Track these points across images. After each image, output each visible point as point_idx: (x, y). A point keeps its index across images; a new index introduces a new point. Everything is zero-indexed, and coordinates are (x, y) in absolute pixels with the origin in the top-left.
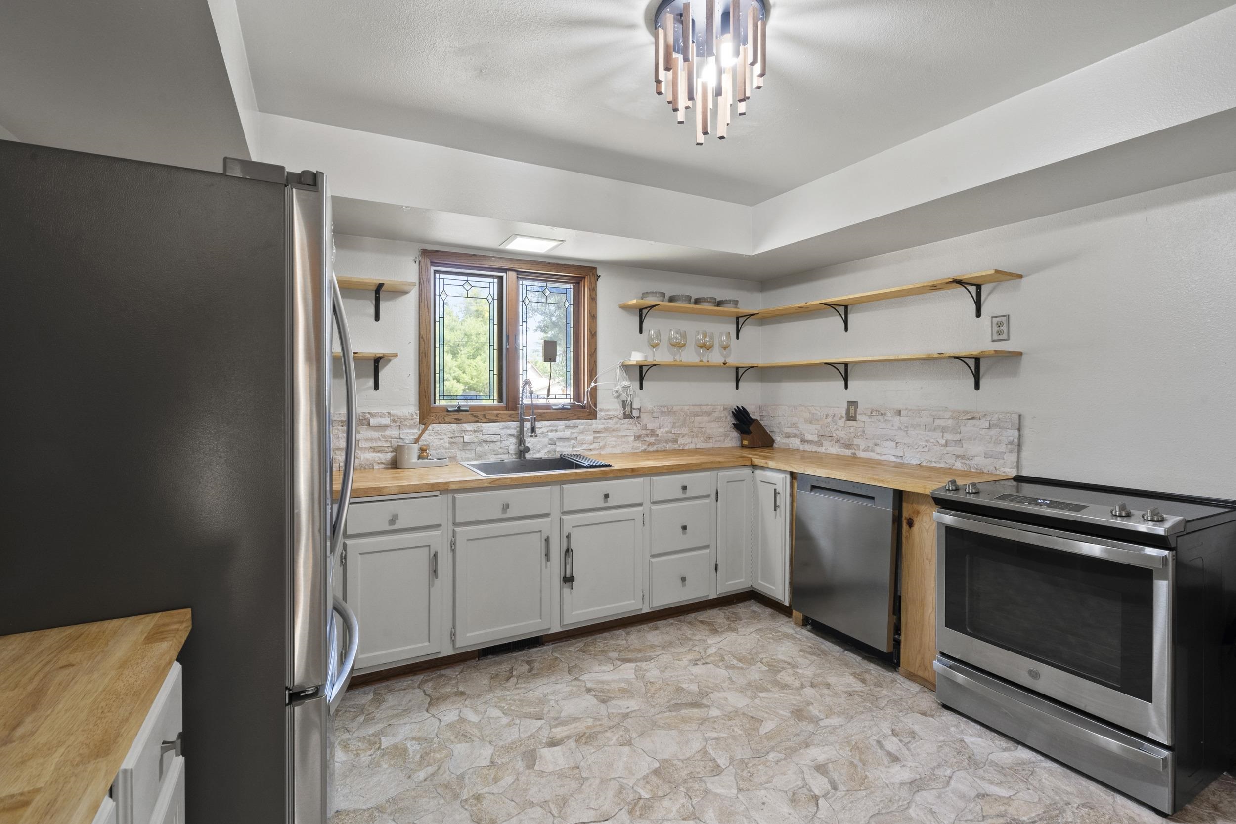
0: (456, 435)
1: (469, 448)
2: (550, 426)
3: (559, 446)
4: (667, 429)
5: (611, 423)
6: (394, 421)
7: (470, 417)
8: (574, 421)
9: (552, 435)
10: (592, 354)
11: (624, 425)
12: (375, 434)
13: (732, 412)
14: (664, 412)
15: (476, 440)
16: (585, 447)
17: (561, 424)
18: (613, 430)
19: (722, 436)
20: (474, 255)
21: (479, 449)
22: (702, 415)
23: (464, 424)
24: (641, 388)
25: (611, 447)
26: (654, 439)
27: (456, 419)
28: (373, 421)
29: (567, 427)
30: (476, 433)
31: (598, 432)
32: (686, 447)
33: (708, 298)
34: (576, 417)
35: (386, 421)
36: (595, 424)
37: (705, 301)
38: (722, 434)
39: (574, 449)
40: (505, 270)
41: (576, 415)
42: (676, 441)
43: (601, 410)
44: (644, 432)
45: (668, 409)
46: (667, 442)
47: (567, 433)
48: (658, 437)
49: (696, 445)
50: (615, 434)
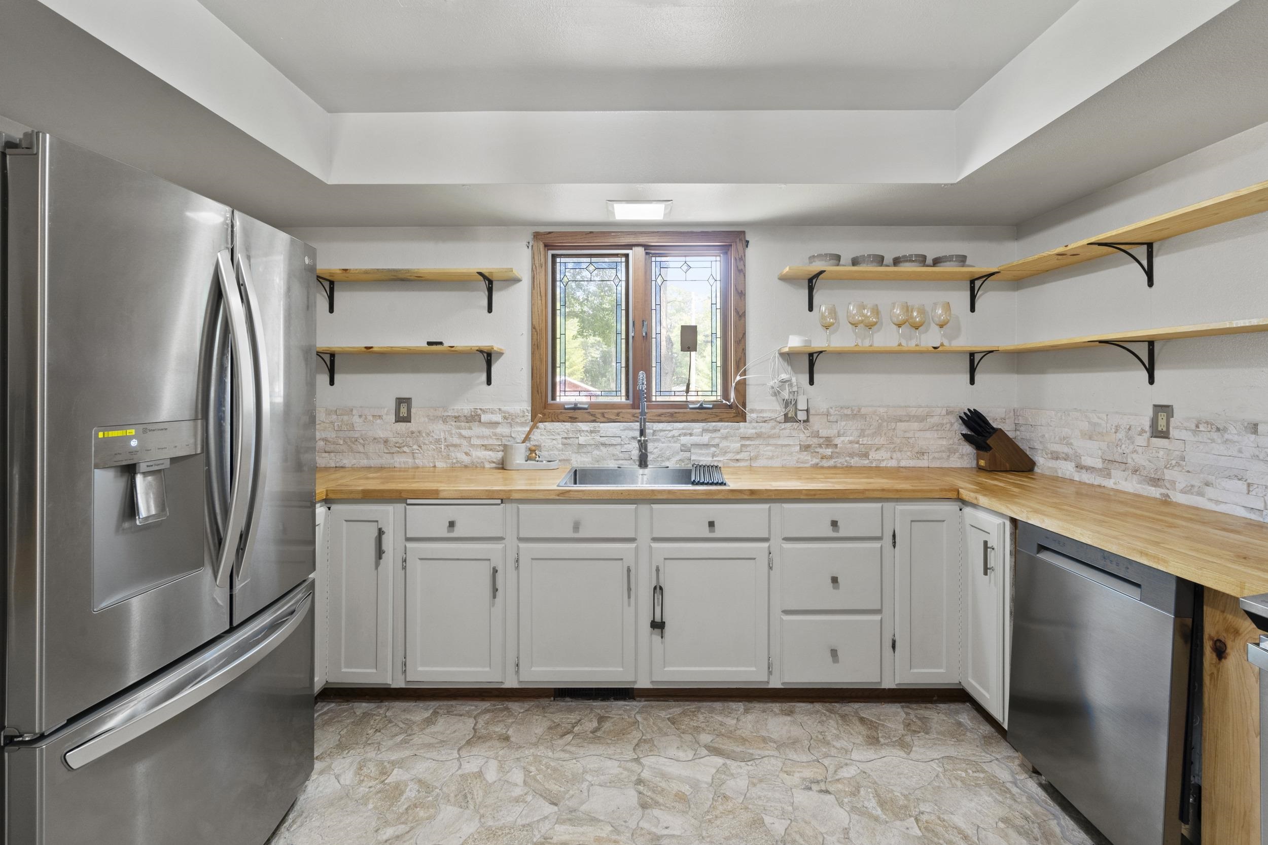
0: (571, 435)
1: (585, 450)
2: (683, 429)
3: (695, 454)
4: (851, 438)
5: (765, 428)
6: (505, 418)
7: (586, 416)
8: (714, 424)
9: (684, 440)
10: (740, 341)
11: (784, 431)
12: (486, 431)
13: (960, 417)
14: (847, 415)
15: (593, 443)
16: (729, 456)
17: (697, 427)
18: (769, 437)
19: (944, 452)
20: (591, 232)
21: (596, 452)
22: (908, 421)
23: (579, 424)
24: (811, 382)
25: (767, 458)
26: (830, 450)
27: (571, 417)
28: (484, 418)
29: (705, 430)
30: (593, 435)
31: (748, 438)
32: (883, 464)
33: (911, 256)
34: (717, 419)
35: (497, 418)
36: (743, 428)
37: (907, 261)
38: (943, 448)
39: (715, 459)
40: (630, 246)
41: (717, 416)
42: (866, 455)
43: (752, 411)
44: (816, 440)
45: (852, 411)
46: (851, 455)
47: (705, 438)
48: (837, 448)
49: (899, 461)
50: (772, 441)
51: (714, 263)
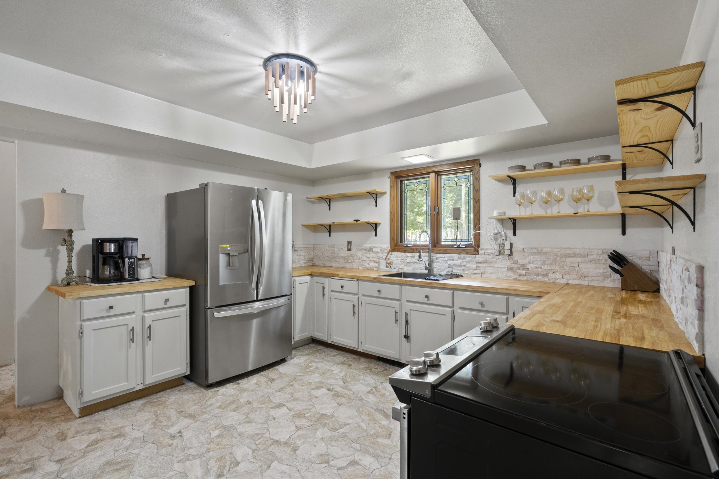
0: (404, 258)
1: (409, 265)
2: (449, 257)
3: (455, 269)
4: (537, 265)
5: (489, 258)
6: (381, 250)
7: (410, 250)
8: (463, 255)
9: (450, 262)
10: (477, 214)
11: (498, 260)
12: (374, 255)
13: (608, 255)
14: (534, 253)
15: (412, 262)
16: (471, 271)
17: (456, 256)
18: (490, 262)
19: (599, 276)
21: (414, 266)
22: (574, 257)
23: (407, 253)
24: (515, 234)
25: (489, 274)
26: (525, 271)
27: (404, 250)
28: (374, 250)
29: (459, 258)
30: (412, 258)
31: (480, 263)
32: (557, 281)
34: (465, 253)
35: (378, 250)
36: (479, 258)
38: (599, 274)
39: (464, 272)
40: (429, 173)
41: (465, 251)
42: (546, 275)
43: (482, 249)
44: (516, 266)
45: (538, 250)
46: (537, 275)
47: (459, 262)
48: (528, 270)
49: (568, 281)
50: (492, 265)
51: (469, 176)
